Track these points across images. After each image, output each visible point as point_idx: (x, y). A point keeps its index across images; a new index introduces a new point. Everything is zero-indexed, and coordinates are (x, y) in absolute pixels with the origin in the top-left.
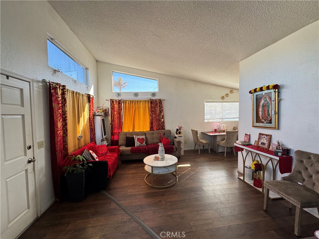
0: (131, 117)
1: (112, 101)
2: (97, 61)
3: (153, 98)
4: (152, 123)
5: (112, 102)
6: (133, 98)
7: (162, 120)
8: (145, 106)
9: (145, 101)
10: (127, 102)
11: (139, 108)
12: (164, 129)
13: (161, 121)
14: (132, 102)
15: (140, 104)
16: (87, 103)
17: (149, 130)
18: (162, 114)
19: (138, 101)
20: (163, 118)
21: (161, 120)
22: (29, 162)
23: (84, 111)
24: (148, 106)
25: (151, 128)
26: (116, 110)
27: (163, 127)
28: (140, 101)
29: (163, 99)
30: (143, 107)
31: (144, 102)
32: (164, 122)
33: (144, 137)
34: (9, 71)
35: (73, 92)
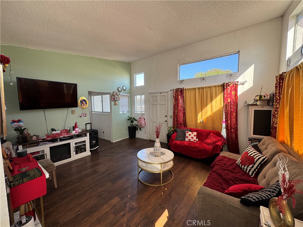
23: (212, 101)
34: (161, 91)
35: (195, 88)
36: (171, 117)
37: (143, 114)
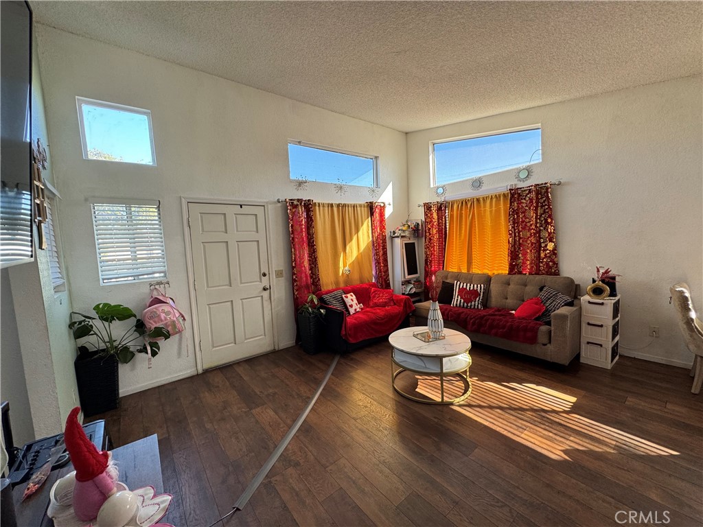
0: (463, 238)
1: (428, 207)
2: (406, 133)
3: (520, 185)
4: (514, 255)
5: (428, 209)
6: (469, 193)
7: (550, 246)
8: (498, 211)
9: (498, 197)
10: (455, 206)
11: (481, 217)
12: (557, 273)
13: (544, 250)
14: (466, 202)
15: (485, 206)
16: (368, 218)
17: (507, 272)
18: (550, 229)
19: (478, 200)
20: (551, 241)
21: (546, 245)
22: (265, 289)
23: (357, 230)
24: (503, 207)
25: (513, 269)
26: (435, 224)
27: (552, 268)
28: (484, 199)
29: (553, 182)
30: (491, 212)
31: (494, 200)
32: (554, 252)
33: (480, 288)
34: (242, 200)
35: (332, 205)
36: (279, 274)
37: (160, 283)
